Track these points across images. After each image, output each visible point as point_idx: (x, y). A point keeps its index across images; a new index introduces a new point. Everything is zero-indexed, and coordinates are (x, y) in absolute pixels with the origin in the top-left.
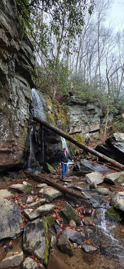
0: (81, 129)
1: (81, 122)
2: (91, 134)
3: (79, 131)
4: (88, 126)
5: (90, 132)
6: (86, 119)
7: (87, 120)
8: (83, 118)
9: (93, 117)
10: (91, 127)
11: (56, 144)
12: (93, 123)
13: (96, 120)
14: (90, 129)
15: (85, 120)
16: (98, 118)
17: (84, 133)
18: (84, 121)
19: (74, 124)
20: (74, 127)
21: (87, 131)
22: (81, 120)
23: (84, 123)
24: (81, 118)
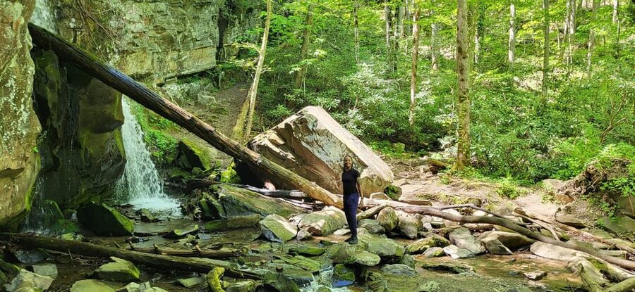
0: (150, 62)
1: (152, 33)
2: (186, 87)
3: (143, 72)
4: (175, 54)
5: (182, 78)
6: (169, 24)
7: (171, 27)
8: (159, 17)
9: (195, 18)
10: (186, 55)
11: (108, 134)
12: (195, 40)
13: (207, 29)
14: (181, 65)
15: (166, 26)
16: (211, 23)
17: (162, 80)
18: (164, 29)
19: (125, 43)
20: (124, 53)
21: (172, 75)
22: (151, 27)
23: (164, 38)
24: (151, 19)
